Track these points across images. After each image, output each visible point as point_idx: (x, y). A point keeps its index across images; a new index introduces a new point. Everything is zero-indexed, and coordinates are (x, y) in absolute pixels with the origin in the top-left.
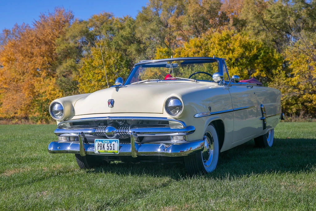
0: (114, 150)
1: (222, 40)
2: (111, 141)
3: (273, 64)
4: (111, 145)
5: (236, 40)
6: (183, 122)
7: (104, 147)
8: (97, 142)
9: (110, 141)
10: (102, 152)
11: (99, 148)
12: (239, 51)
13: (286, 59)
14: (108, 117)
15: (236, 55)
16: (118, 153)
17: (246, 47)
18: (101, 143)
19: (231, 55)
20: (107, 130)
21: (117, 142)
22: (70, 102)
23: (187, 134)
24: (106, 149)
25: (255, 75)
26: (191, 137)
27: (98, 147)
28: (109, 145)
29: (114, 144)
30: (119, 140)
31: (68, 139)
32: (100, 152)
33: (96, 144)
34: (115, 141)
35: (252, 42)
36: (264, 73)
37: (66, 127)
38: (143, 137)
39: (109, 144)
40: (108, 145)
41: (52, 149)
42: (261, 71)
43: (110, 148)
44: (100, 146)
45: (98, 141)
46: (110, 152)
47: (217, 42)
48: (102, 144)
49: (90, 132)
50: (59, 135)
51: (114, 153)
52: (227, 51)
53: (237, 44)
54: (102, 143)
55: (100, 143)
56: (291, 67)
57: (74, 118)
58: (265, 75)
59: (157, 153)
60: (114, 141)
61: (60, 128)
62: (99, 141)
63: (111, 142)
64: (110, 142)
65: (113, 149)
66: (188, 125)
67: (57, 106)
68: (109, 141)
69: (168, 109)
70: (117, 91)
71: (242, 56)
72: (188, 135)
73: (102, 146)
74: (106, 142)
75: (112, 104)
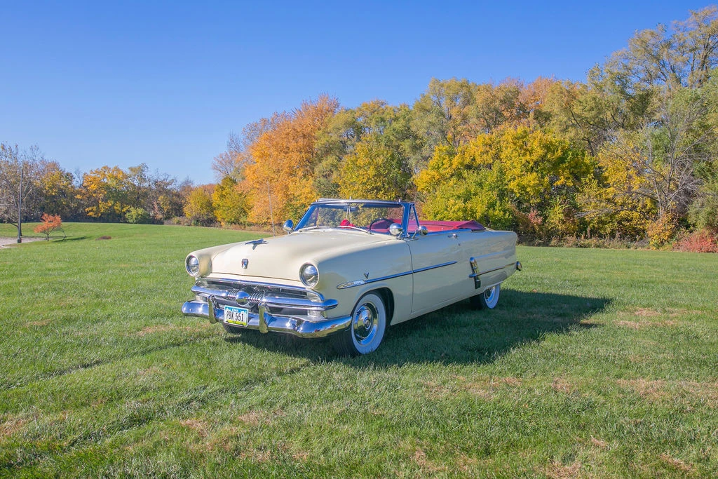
0: (242, 321)
1: (518, 138)
3: (583, 170)
4: (241, 315)
5: (535, 138)
6: (321, 295)
7: (232, 316)
8: (226, 309)
9: (239, 310)
10: (231, 321)
12: (539, 152)
13: (600, 165)
14: (240, 280)
15: (535, 157)
16: (247, 325)
17: (548, 147)
19: (528, 157)
20: (238, 296)
22: (209, 256)
23: (327, 309)
24: (234, 320)
25: (559, 183)
26: (333, 313)
27: (227, 315)
28: (238, 315)
30: (248, 310)
31: (204, 299)
32: (229, 322)
33: (225, 312)
34: (245, 311)
35: (556, 142)
36: (570, 181)
37: (203, 285)
38: (282, 308)
39: (238, 313)
41: (184, 310)
42: (567, 178)
43: (238, 318)
44: (229, 315)
47: (510, 140)
49: (224, 295)
50: (198, 293)
51: (243, 325)
52: (523, 151)
53: (536, 143)
54: (231, 311)
55: (229, 311)
56: (606, 174)
57: (211, 276)
58: (572, 184)
59: (286, 330)
60: (243, 310)
61: (198, 285)
62: (228, 308)
63: (240, 311)
65: (241, 319)
66: (327, 297)
67: (193, 260)
69: (304, 278)
70: (254, 248)
71: (543, 158)
72: (328, 311)
74: (235, 310)
75: (245, 265)
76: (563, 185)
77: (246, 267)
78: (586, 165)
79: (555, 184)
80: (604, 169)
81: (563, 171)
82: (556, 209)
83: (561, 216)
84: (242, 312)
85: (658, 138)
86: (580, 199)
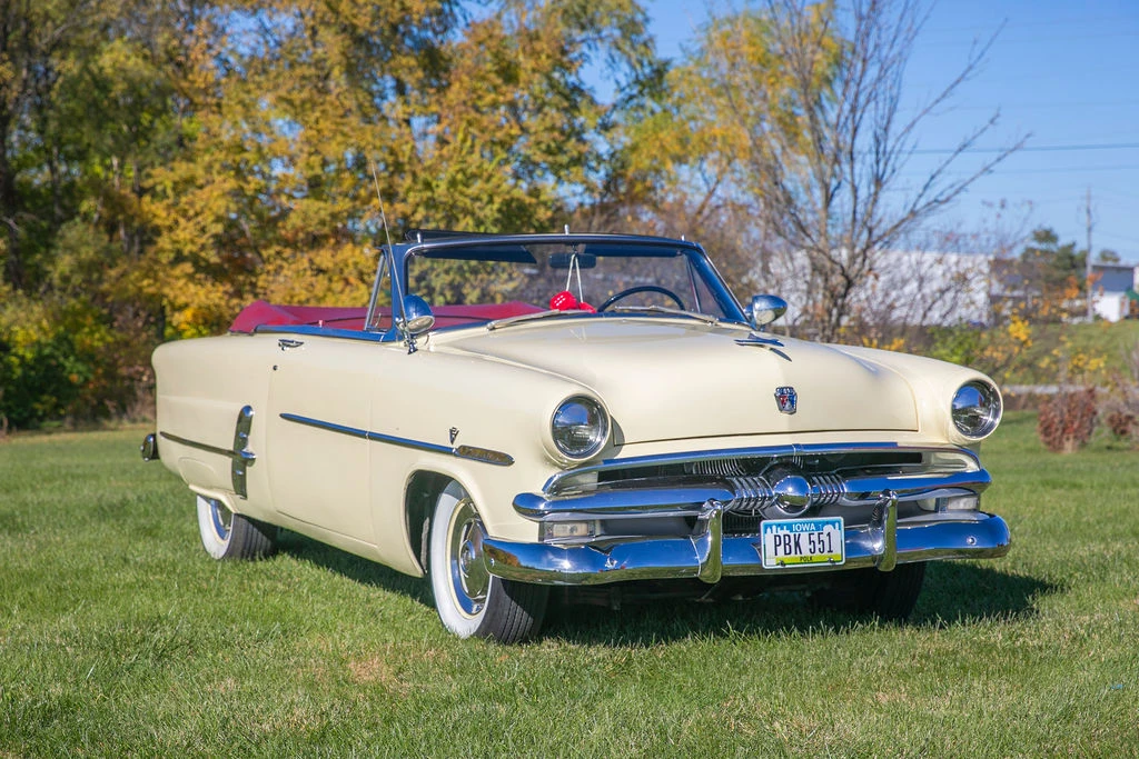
0: (830, 551)
2: (820, 523)
4: (822, 537)
7: (797, 544)
8: (769, 530)
9: (816, 524)
10: (793, 561)
11: (781, 549)
16: (844, 561)
18: (788, 532)
21: (837, 525)
24: (806, 553)
27: (776, 545)
28: (815, 538)
29: (829, 534)
30: (842, 519)
32: (785, 564)
33: (767, 538)
34: (833, 523)
39: (816, 533)
40: (812, 538)
43: (818, 546)
44: (785, 544)
45: (774, 527)
46: (820, 560)
48: (792, 535)
51: (832, 561)
54: (791, 531)
55: (781, 533)
60: (827, 523)
62: (778, 525)
63: (819, 527)
64: (818, 529)
65: (827, 548)
68: (814, 523)
73: (792, 544)
74: (804, 528)
75: (792, 402)
77: (792, 411)
84: (828, 528)
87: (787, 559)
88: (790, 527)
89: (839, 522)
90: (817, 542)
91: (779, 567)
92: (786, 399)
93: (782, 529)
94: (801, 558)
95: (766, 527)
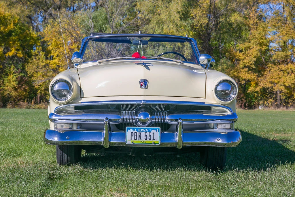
0: (154, 139)
2: (150, 129)
3: (31, 43)
4: (150, 134)
6: (231, 109)
7: (140, 136)
8: (129, 130)
10: (138, 142)
11: (133, 138)
13: (45, 39)
14: (144, 100)
16: (160, 144)
18: (136, 132)
21: (157, 130)
23: (233, 122)
24: (143, 139)
25: (11, 54)
27: (131, 136)
29: (154, 133)
30: (160, 128)
31: (71, 126)
32: (134, 143)
33: (128, 133)
34: (156, 130)
35: (8, 16)
36: (20, 52)
39: (148, 133)
40: (146, 134)
42: (18, 50)
43: (148, 137)
44: (135, 136)
45: (131, 129)
46: (149, 142)
48: (138, 133)
51: (155, 143)
54: (138, 131)
55: (134, 132)
58: (21, 56)
60: (153, 129)
61: (59, 112)
64: (149, 131)
65: (152, 138)
68: (148, 129)
73: (138, 136)
74: (143, 130)
75: (145, 85)
76: (14, 56)
77: (146, 88)
78: (32, 38)
79: (7, 55)
80: (49, 43)
81: (14, 43)
82: (10, 77)
83: (15, 84)
84: (153, 131)
85: (95, 19)
86: (29, 69)
87: (135, 141)
88: (137, 130)
89: (158, 129)
90: (148, 136)
91: (132, 144)
92: (144, 83)
93: (134, 130)
94: (141, 141)
95: (128, 129)
